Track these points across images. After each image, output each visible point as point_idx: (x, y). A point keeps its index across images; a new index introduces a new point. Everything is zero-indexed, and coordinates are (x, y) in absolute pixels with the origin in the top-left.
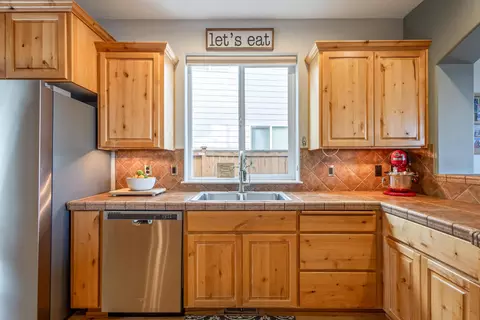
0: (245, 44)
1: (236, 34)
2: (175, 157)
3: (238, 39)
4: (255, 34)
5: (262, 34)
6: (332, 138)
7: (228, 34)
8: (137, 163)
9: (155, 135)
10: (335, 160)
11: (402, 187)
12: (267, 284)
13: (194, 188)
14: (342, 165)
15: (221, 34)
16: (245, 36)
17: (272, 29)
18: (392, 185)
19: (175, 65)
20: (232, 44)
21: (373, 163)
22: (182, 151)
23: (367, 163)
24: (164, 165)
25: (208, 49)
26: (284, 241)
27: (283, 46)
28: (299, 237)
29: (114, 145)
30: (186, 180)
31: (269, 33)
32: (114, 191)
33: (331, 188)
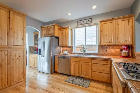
0: (85, 23)
1: (83, 21)
2: (71, 47)
3: (84, 22)
4: (87, 20)
5: (89, 20)
6: (103, 43)
7: (81, 21)
8: (65, 49)
9: (67, 43)
10: (108, 48)
11: (125, 55)
12: (85, 73)
13: (75, 53)
14: (110, 49)
15: (80, 22)
16: (85, 21)
17: (91, 18)
18: (122, 55)
19: (71, 29)
20: (82, 23)
21: (120, 49)
22: (73, 46)
23: (118, 48)
24: (70, 49)
25: (78, 25)
26: (88, 65)
27: (94, 22)
28: (91, 64)
29: (61, 45)
30: (74, 52)
31: (91, 19)
32: (62, 53)
33: (107, 55)
